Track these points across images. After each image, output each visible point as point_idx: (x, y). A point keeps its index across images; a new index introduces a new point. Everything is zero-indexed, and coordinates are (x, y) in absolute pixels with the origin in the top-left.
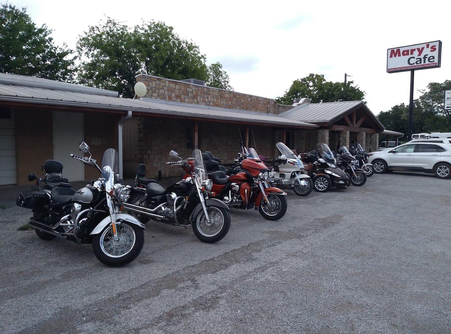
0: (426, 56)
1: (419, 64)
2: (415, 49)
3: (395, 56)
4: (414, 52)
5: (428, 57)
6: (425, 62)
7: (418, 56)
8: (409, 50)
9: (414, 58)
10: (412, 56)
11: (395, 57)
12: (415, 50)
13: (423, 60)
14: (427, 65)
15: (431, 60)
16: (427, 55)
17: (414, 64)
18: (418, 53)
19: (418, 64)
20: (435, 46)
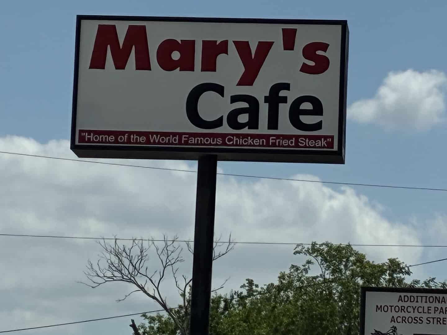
0: (282, 93)
1: (246, 131)
2: (225, 44)
3: (120, 64)
4: (221, 59)
5: (291, 96)
6: (273, 123)
7: (240, 84)
8: (193, 42)
9: (219, 90)
10: (209, 78)
11: (117, 68)
12: (223, 48)
13: (264, 110)
14: (285, 142)
15: (306, 119)
16: (286, 87)
17: (218, 123)
18: (241, 69)
19: (242, 126)
20: (324, 47)
